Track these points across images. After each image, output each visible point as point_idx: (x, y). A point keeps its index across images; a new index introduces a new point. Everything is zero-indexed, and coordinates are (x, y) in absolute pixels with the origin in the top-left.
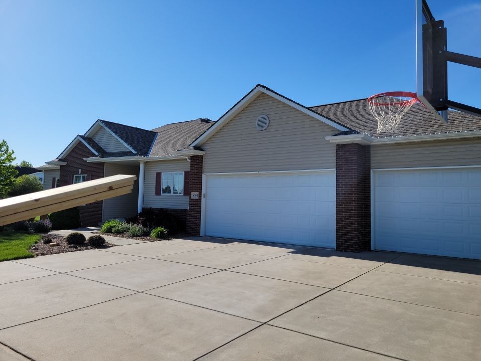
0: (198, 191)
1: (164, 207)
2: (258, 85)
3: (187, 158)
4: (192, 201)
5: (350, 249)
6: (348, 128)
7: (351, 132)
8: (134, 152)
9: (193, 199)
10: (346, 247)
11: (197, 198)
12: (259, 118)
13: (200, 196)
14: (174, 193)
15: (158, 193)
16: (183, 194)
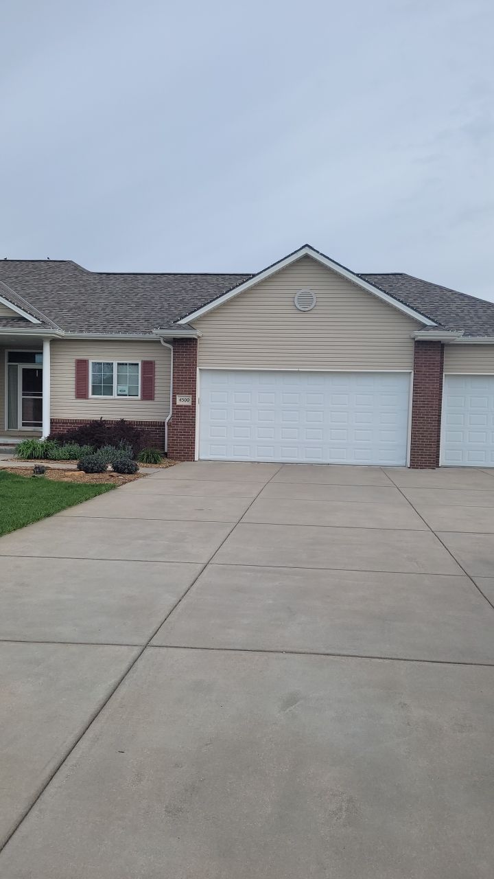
0: (189, 394)
1: (128, 418)
2: (307, 245)
3: (162, 340)
4: (178, 410)
5: (427, 466)
6: (436, 322)
7: (440, 326)
8: (35, 321)
9: (181, 406)
10: (423, 463)
11: (189, 403)
12: (300, 292)
13: (194, 402)
14: (118, 395)
15: (81, 393)
16: (139, 397)
